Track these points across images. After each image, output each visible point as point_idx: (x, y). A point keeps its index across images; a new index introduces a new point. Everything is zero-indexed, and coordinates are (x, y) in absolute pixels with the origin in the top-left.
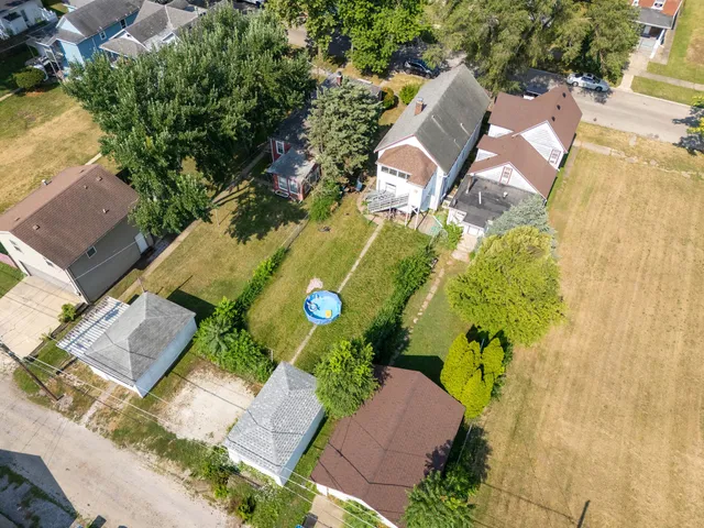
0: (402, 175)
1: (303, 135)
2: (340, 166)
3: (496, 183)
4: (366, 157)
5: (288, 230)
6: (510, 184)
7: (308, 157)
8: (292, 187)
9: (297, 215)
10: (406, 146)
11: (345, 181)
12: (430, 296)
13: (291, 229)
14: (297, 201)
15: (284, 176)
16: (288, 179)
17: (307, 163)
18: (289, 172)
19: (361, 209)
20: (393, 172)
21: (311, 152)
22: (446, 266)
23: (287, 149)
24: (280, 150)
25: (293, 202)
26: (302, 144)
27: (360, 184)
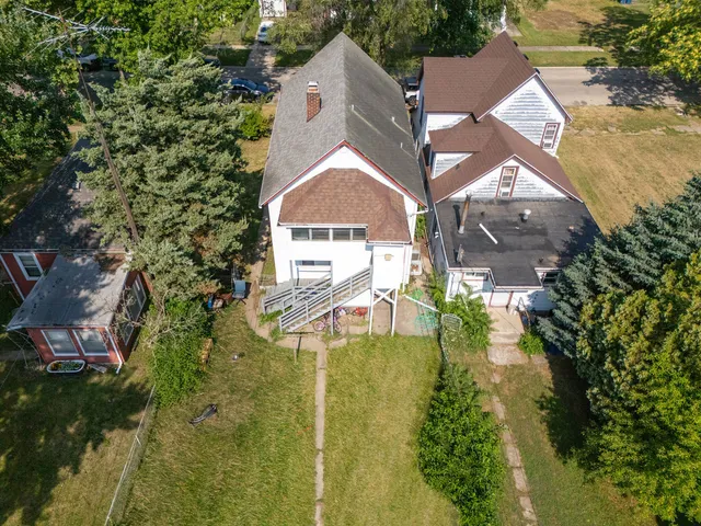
0: (341, 235)
1: (77, 224)
2: (196, 258)
3: (491, 202)
4: (243, 225)
5: (110, 456)
6: (514, 195)
7: (107, 264)
8: (89, 344)
9: (123, 405)
10: (329, 171)
11: (213, 286)
12: (520, 480)
13: (120, 448)
14: (112, 370)
15: (57, 327)
16: (70, 328)
17: (108, 278)
18: (69, 312)
19: (264, 332)
20: (320, 235)
21: (112, 251)
22: (497, 389)
23: (47, 262)
24: (32, 271)
25: (101, 379)
26: (82, 241)
27: (239, 284)
